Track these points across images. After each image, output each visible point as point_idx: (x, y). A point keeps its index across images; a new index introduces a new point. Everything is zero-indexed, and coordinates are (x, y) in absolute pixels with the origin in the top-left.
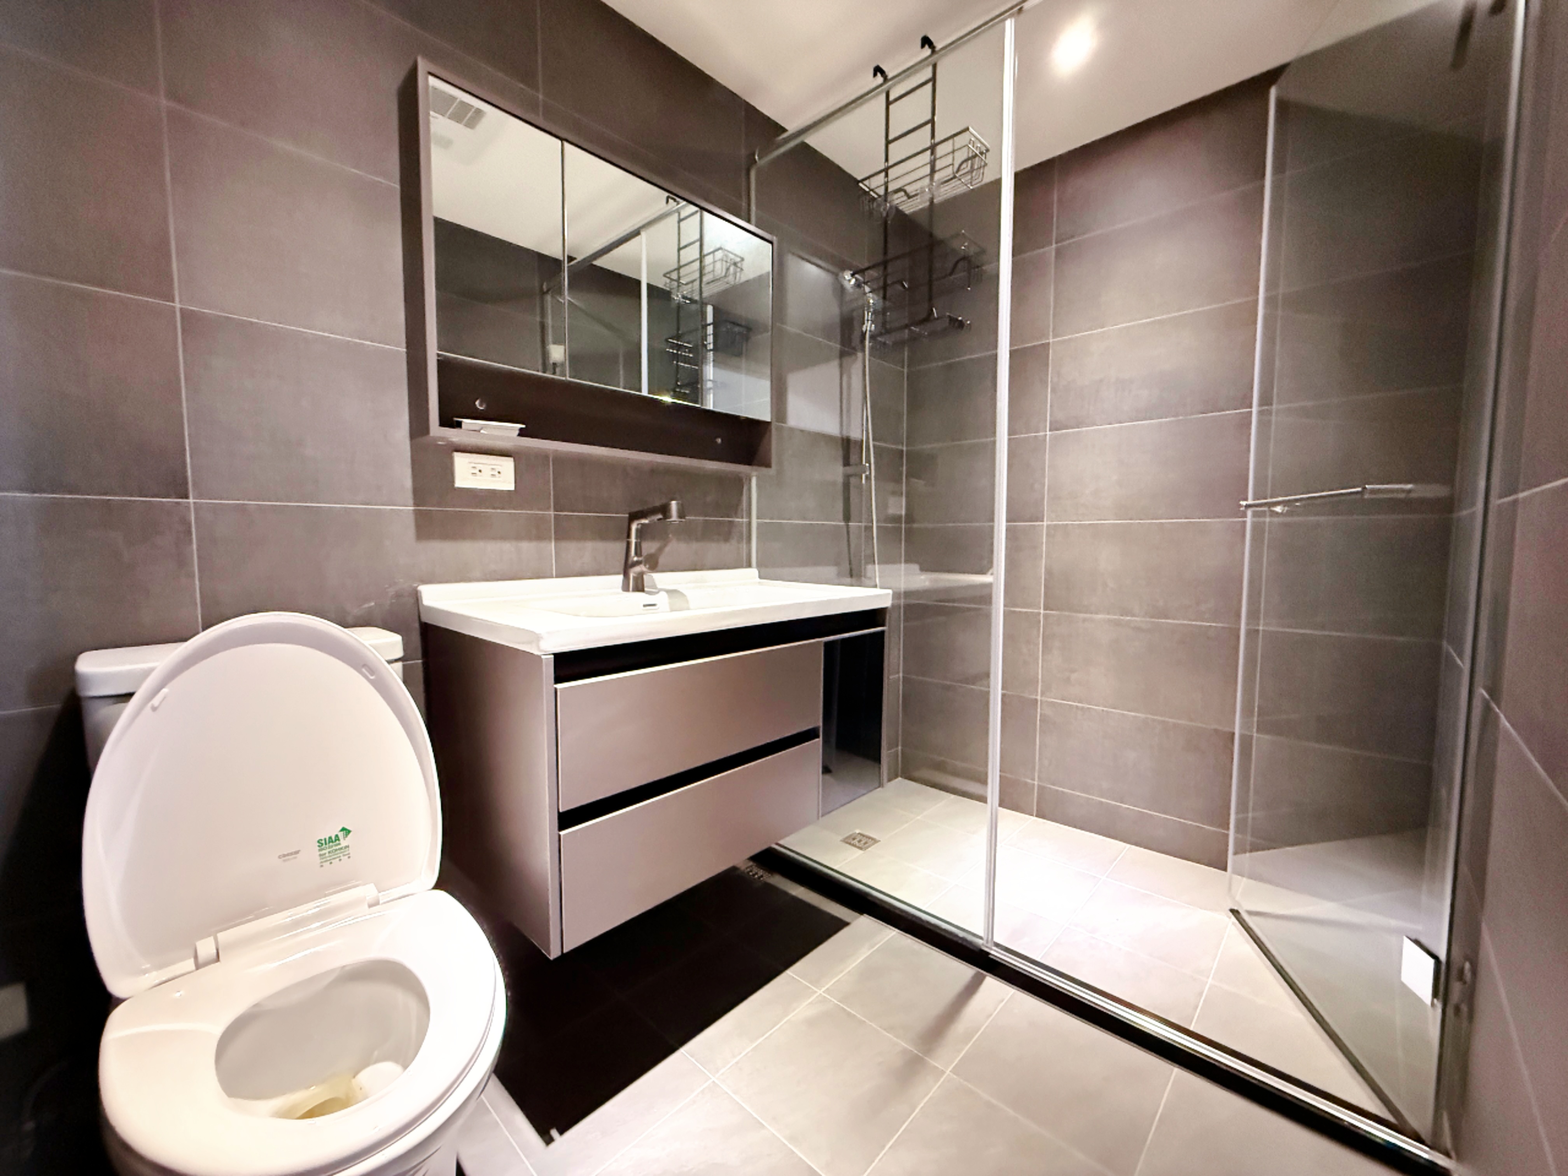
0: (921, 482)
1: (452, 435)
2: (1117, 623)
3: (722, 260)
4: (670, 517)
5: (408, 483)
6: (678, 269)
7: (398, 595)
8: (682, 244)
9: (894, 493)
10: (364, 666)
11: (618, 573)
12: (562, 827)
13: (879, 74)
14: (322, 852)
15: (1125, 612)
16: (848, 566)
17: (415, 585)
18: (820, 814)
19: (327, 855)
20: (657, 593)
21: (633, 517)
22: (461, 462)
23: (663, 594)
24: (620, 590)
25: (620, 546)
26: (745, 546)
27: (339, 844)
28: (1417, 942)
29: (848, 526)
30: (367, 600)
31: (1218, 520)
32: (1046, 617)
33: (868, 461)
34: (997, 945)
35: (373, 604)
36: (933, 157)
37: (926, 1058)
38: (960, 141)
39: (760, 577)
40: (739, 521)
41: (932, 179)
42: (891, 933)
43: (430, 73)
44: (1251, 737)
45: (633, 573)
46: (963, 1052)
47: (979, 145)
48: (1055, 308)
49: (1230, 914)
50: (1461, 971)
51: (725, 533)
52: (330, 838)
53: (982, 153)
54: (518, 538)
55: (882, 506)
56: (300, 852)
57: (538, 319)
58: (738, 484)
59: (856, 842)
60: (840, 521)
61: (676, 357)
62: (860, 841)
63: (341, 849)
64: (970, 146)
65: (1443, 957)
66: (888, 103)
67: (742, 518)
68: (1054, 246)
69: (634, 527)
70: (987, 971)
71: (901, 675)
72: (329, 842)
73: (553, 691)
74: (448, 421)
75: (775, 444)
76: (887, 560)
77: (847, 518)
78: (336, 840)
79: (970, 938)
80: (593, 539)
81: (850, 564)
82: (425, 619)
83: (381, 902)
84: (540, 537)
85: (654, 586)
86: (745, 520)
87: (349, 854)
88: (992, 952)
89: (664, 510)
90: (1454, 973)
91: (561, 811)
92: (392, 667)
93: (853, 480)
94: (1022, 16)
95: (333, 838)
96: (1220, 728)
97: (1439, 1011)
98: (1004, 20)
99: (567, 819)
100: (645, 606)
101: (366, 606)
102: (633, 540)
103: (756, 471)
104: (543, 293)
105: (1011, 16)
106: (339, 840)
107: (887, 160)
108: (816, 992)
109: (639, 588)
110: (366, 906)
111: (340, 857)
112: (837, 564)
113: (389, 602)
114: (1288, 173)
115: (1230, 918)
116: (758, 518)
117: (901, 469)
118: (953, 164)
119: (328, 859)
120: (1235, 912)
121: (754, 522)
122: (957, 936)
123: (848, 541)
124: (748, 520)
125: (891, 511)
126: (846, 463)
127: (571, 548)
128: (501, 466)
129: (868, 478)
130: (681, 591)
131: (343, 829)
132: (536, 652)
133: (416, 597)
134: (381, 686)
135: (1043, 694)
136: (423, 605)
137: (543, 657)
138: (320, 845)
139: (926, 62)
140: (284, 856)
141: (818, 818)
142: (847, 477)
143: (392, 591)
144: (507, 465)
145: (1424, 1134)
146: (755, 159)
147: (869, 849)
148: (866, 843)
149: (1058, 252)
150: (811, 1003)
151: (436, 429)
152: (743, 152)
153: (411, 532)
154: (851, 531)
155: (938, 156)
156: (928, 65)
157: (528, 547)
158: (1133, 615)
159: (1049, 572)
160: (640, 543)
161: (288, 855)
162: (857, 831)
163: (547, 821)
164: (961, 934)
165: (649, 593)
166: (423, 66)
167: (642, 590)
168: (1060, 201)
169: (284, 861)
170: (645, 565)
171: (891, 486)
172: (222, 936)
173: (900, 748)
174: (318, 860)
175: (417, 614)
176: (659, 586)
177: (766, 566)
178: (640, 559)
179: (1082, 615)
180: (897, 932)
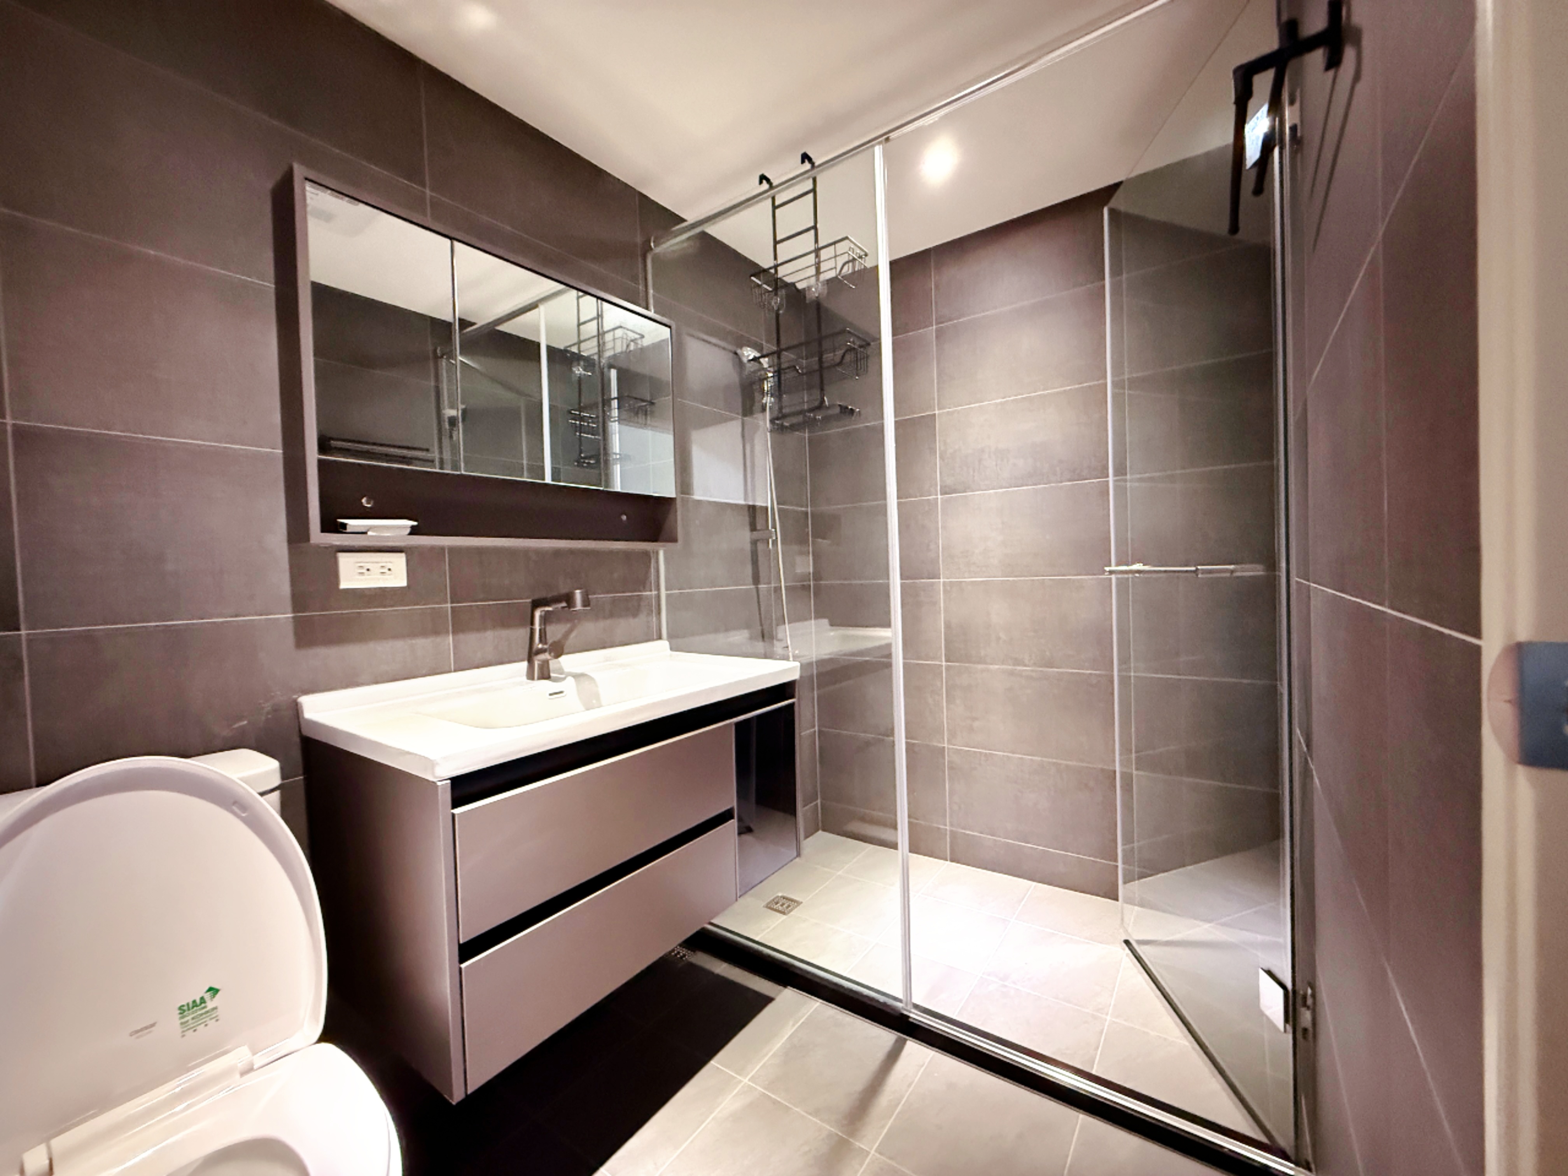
0: (826, 542)
1: (335, 539)
2: (1012, 673)
3: (622, 338)
4: (574, 606)
5: (286, 589)
6: (579, 342)
7: (276, 710)
8: (582, 320)
9: (801, 553)
10: (235, 803)
11: (522, 660)
12: (463, 958)
13: (764, 182)
14: (183, 1020)
15: (1017, 662)
16: (760, 628)
17: (295, 697)
18: (738, 896)
19: (190, 1022)
20: (564, 679)
21: (536, 604)
22: (346, 561)
23: (570, 680)
24: (524, 678)
25: (524, 632)
26: (654, 619)
27: (205, 1007)
28: (1270, 973)
29: (757, 590)
30: (241, 718)
31: (1091, 577)
32: (948, 668)
33: (774, 527)
34: (916, 1006)
35: (245, 722)
36: (817, 260)
37: (851, 1140)
38: (842, 247)
39: (671, 649)
40: (647, 595)
41: (818, 280)
42: (816, 1004)
43: (306, 179)
44: (1131, 775)
45: (537, 661)
46: (887, 1127)
47: (858, 252)
48: (938, 383)
49: (1124, 945)
50: (1305, 997)
51: (633, 608)
52: (194, 1002)
53: (860, 257)
54: (413, 635)
55: (789, 565)
56: (157, 1025)
57: (433, 383)
58: (646, 558)
59: (778, 906)
60: (750, 585)
61: (581, 429)
62: (782, 905)
63: (207, 1012)
64: (850, 253)
65: (1289, 985)
66: (775, 208)
67: (651, 591)
68: (934, 327)
69: (538, 614)
70: (908, 1035)
71: (816, 728)
72: (193, 1007)
73: (450, 818)
74: (331, 525)
75: (680, 517)
76: (798, 617)
77: (756, 580)
78: (201, 1003)
79: (890, 1002)
80: (494, 627)
81: (761, 625)
82: (306, 732)
83: (255, 1067)
84: (436, 631)
85: (560, 671)
86: (654, 593)
87: (217, 1016)
88: (912, 1015)
89: (569, 599)
90: (1299, 1000)
91: (461, 942)
92: (265, 799)
93: (760, 547)
94: (889, 144)
95: (198, 1002)
96: (1105, 767)
97: (1290, 1036)
98: (873, 146)
99: (467, 950)
100: (551, 695)
101: (236, 726)
102: (537, 627)
103: (663, 546)
104: (437, 358)
105: (879, 143)
106: (205, 1002)
107: (775, 258)
108: (741, 1081)
109: (545, 675)
110: (238, 1076)
111: (205, 1022)
112: (748, 626)
113: (263, 718)
114: (1124, 276)
115: (1124, 949)
116: (667, 589)
117: (806, 530)
118: (835, 268)
119: (192, 1026)
120: (1127, 942)
121: (663, 593)
122: (878, 1001)
123: (759, 602)
124: (656, 592)
125: (799, 570)
126: (753, 528)
127: (471, 639)
128: (390, 562)
129: (775, 542)
130: (589, 674)
131: (210, 989)
132: (431, 779)
133: (296, 709)
134: (256, 824)
135: (949, 742)
136: (303, 717)
137: (439, 784)
138: (182, 1011)
139: (806, 176)
140: (137, 1032)
141: (737, 900)
142: (754, 543)
143: (268, 706)
144: (399, 562)
145: (1290, 1151)
146: (651, 247)
147: (792, 913)
148: (789, 906)
149: (940, 334)
150: (734, 1096)
151: (318, 537)
152: (639, 239)
153: (290, 639)
154: (761, 593)
155: (822, 259)
156: (808, 178)
157: (423, 644)
158: (1025, 666)
159: (948, 626)
160: (545, 629)
161: (141, 1030)
162: (780, 894)
163: (446, 952)
164: (882, 999)
165: (556, 680)
166: (299, 171)
167: (548, 677)
168: (937, 287)
169: (138, 1038)
170: (550, 654)
171: (796, 548)
172: (56, 1143)
173: (819, 801)
174: (178, 1029)
175: (297, 729)
176: (566, 670)
177: (677, 637)
178: (545, 647)
179: (980, 667)
180: (821, 1003)
